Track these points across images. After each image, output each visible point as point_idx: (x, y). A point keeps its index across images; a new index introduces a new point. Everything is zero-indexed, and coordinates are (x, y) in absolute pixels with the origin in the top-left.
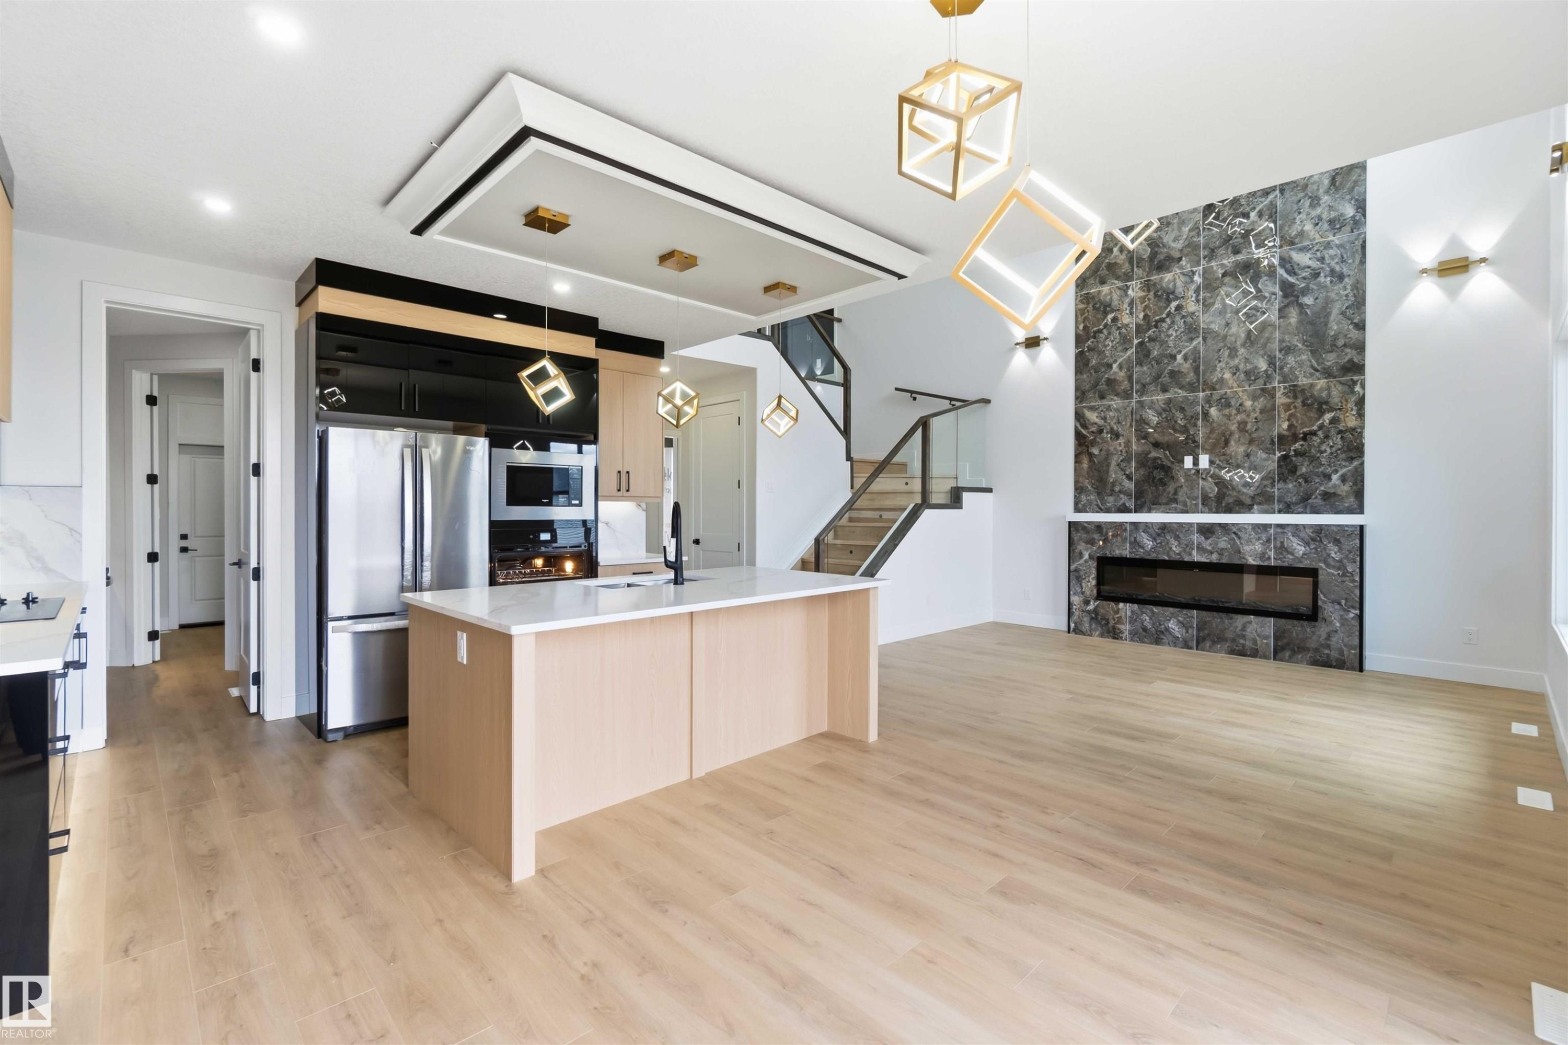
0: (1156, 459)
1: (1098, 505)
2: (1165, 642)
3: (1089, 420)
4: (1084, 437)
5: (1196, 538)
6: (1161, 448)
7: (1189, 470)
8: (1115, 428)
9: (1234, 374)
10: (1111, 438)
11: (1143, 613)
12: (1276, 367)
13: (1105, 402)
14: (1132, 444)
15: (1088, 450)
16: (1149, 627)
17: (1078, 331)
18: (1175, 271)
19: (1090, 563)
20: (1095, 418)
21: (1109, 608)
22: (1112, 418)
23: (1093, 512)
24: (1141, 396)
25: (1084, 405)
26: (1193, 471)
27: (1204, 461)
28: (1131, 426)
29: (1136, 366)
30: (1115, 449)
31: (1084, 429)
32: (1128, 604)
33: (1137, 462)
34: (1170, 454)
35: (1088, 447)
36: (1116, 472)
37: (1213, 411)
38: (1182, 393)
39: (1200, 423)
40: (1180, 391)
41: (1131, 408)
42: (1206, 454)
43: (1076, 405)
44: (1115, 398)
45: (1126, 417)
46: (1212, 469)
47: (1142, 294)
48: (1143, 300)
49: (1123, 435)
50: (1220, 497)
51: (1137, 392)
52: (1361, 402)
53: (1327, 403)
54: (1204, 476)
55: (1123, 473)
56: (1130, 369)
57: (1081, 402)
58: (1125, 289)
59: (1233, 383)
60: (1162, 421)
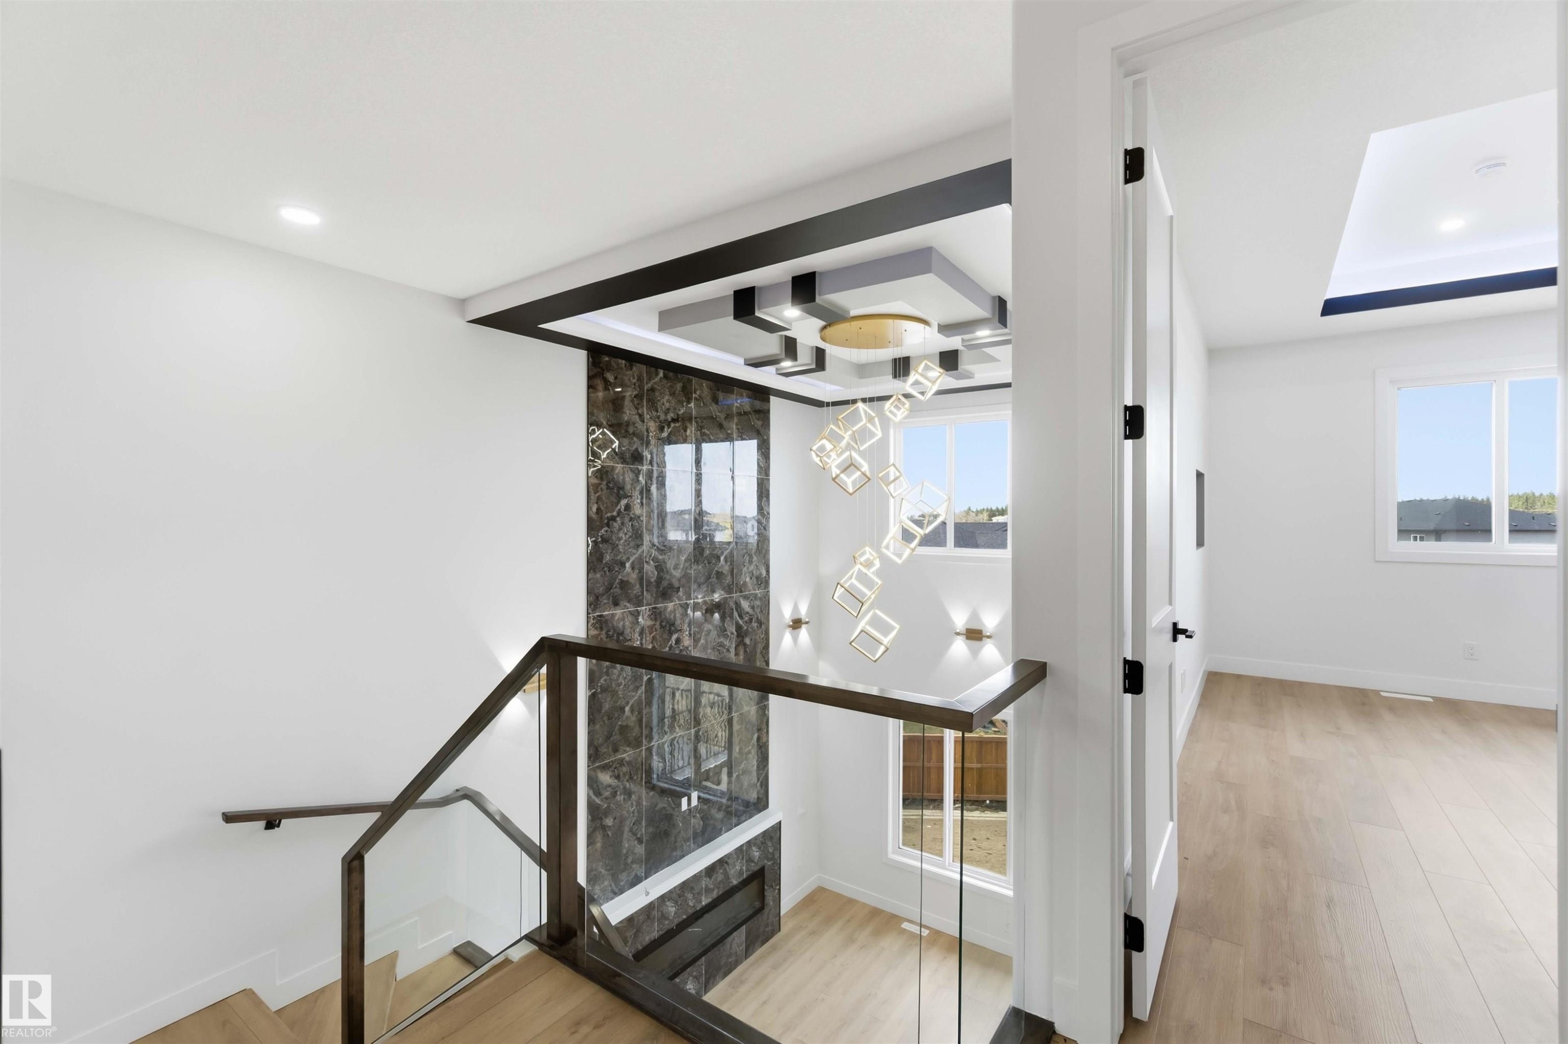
0: (661, 810)
1: (611, 891)
3: (602, 784)
4: (598, 807)
6: (666, 796)
7: (684, 811)
8: (628, 785)
10: (624, 800)
13: (618, 756)
14: (642, 801)
15: (601, 824)
18: (675, 602)
20: (609, 779)
22: (625, 775)
23: (608, 902)
24: (650, 741)
26: (688, 812)
27: (695, 798)
29: (645, 706)
30: (628, 812)
33: (646, 820)
34: (671, 801)
35: (601, 819)
36: (629, 840)
37: (701, 747)
39: (692, 760)
40: (678, 730)
41: (642, 757)
42: (696, 791)
43: (588, 766)
44: (628, 749)
45: (638, 770)
46: (700, 804)
47: (650, 623)
48: (651, 628)
49: (634, 792)
50: (704, 830)
51: (646, 738)
52: (767, 723)
53: (756, 725)
54: (694, 814)
55: (635, 838)
56: (640, 712)
57: (594, 762)
58: (636, 615)
59: (711, 716)
60: (666, 767)
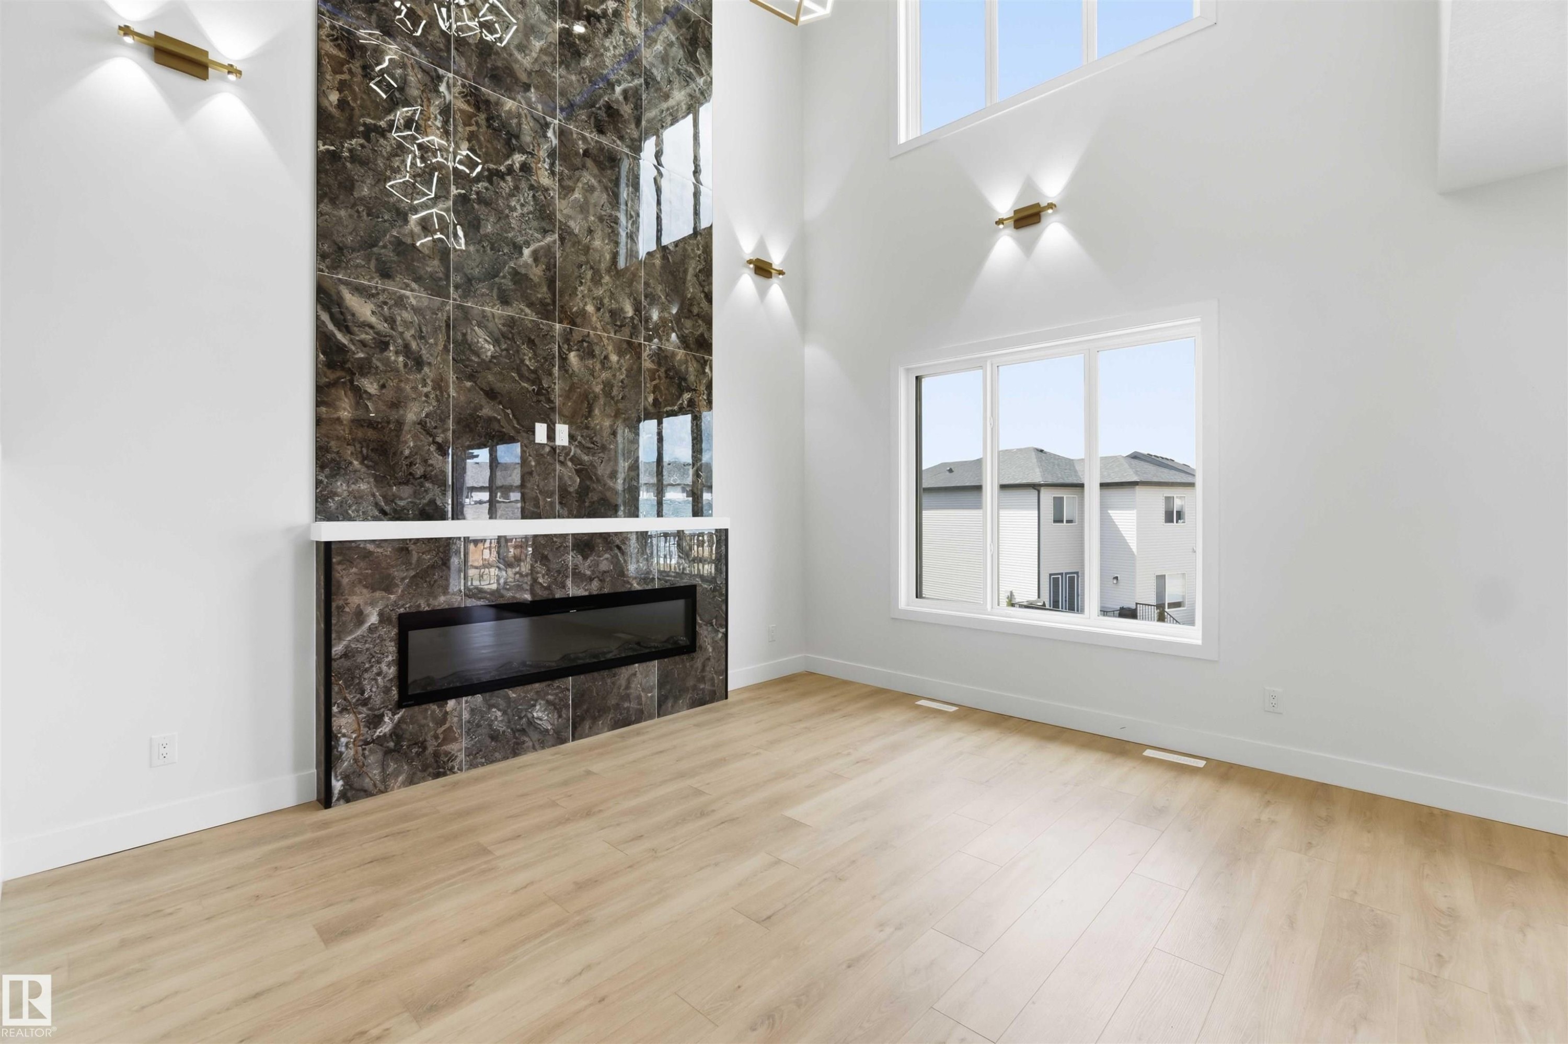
0: (490, 420)
1: (376, 505)
2: (528, 747)
3: (353, 315)
4: (342, 349)
5: (571, 558)
6: (500, 403)
7: (542, 446)
8: (414, 346)
9: (598, 309)
10: (406, 365)
11: (491, 706)
12: (641, 316)
13: (391, 286)
14: (448, 386)
15: (352, 381)
16: (501, 730)
17: (325, 103)
18: (519, 102)
19: (382, 631)
20: (369, 313)
21: (425, 718)
22: (407, 324)
23: (365, 519)
24: (465, 296)
25: (340, 276)
26: (547, 449)
27: (562, 434)
28: (446, 349)
30: (415, 389)
31: (340, 330)
32: (464, 699)
33: (458, 421)
34: (513, 415)
35: (349, 373)
36: (415, 437)
37: (573, 357)
38: (531, 316)
39: (556, 370)
40: (527, 310)
41: (445, 314)
42: (565, 423)
43: (319, 270)
44: (414, 285)
45: (436, 330)
46: (573, 448)
47: (466, 106)
48: (466, 117)
49: (429, 364)
50: (584, 491)
51: (456, 288)
52: (709, 387)
53: (685, 380)
54: (562, 458)
55: (431, 439)
57: (334, 268)
58: (434, 78)
59: (596, 322)
60: (501, 355)
